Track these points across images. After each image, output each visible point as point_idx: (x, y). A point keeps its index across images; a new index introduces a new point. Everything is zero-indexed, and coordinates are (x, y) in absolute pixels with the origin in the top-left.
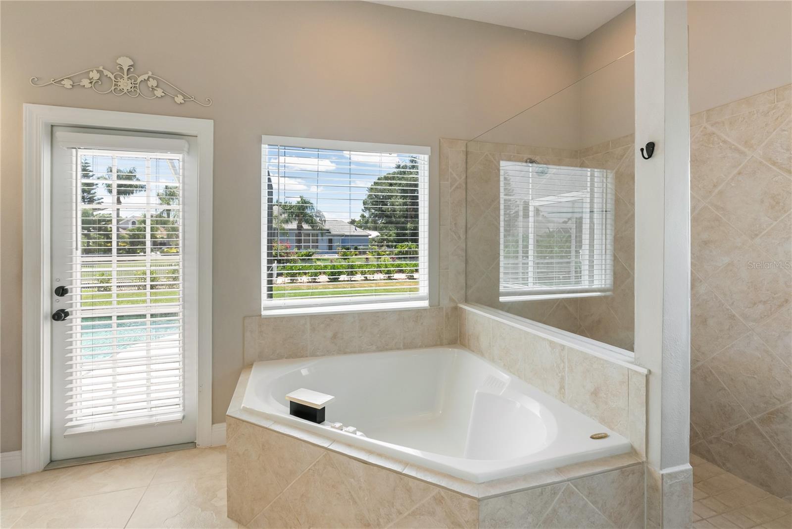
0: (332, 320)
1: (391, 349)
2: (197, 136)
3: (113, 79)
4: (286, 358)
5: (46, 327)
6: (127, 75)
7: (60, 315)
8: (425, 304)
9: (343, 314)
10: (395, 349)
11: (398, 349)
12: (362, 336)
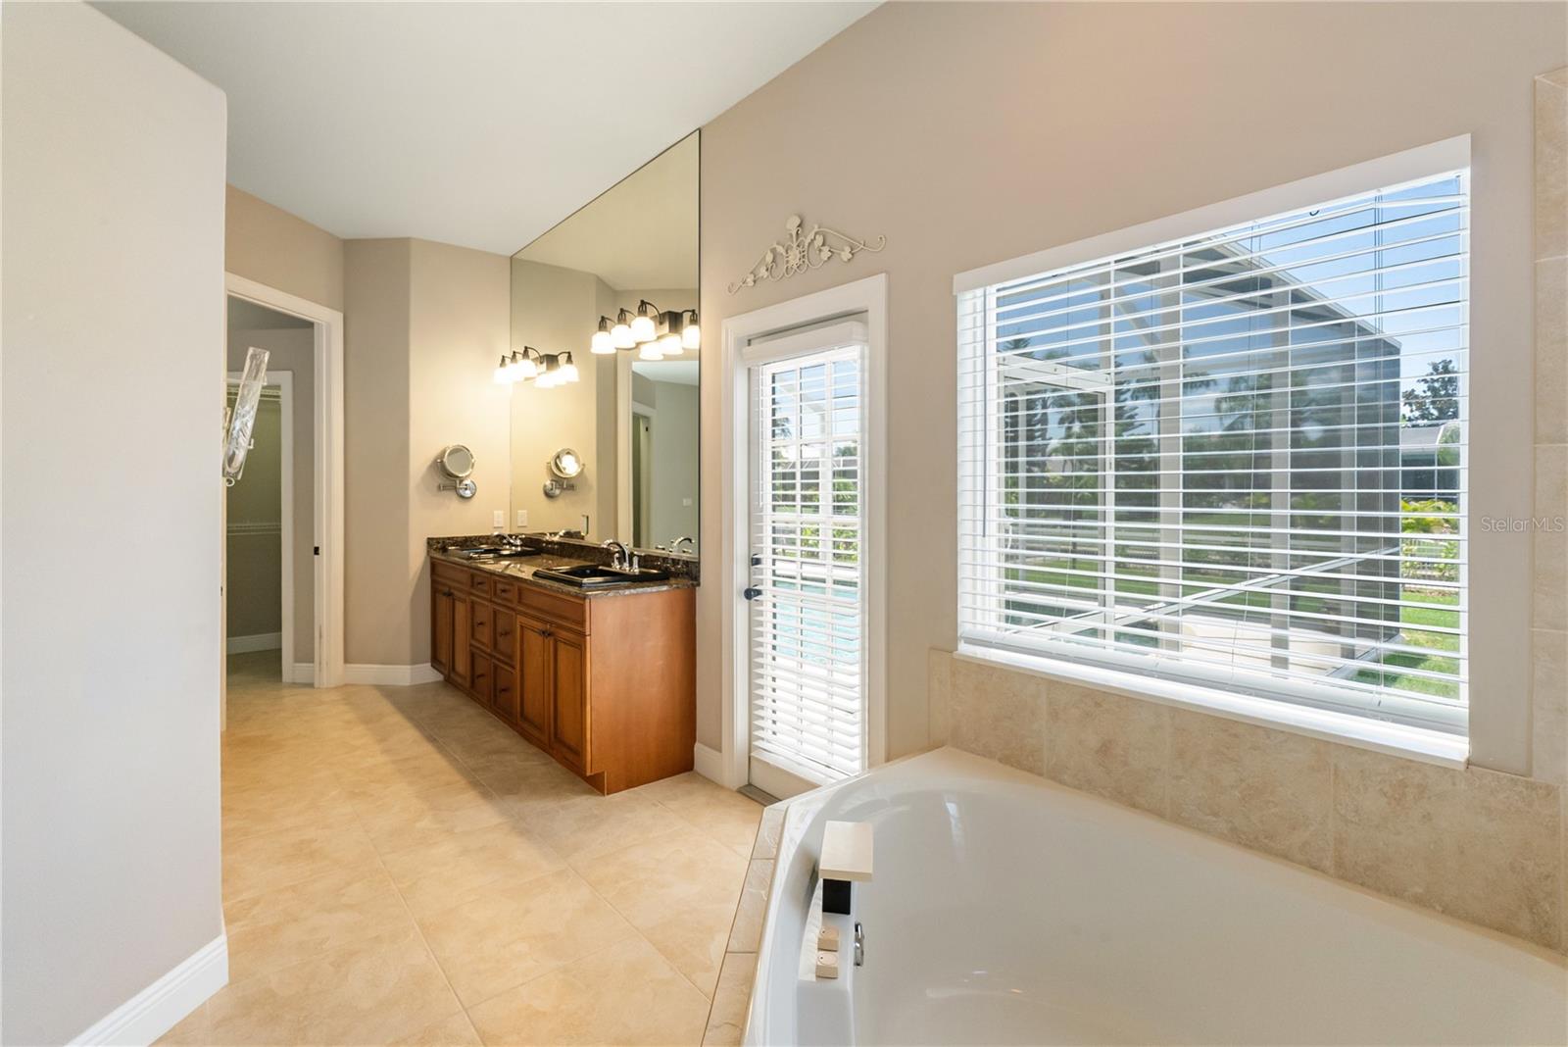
0: (1098, 705)
1: (1285, 856)
2: (867, 311)
3: (784, 254)
4: (1000, 760)
5: (741, 606)
6: (797, 240)
7: (751, 593)
8: (1455, 748)
9: (1128, 698)
10: (1301, 863)
11: (1315, 867)
12: (1181, 777)
